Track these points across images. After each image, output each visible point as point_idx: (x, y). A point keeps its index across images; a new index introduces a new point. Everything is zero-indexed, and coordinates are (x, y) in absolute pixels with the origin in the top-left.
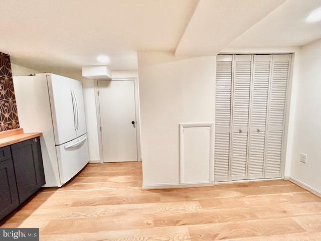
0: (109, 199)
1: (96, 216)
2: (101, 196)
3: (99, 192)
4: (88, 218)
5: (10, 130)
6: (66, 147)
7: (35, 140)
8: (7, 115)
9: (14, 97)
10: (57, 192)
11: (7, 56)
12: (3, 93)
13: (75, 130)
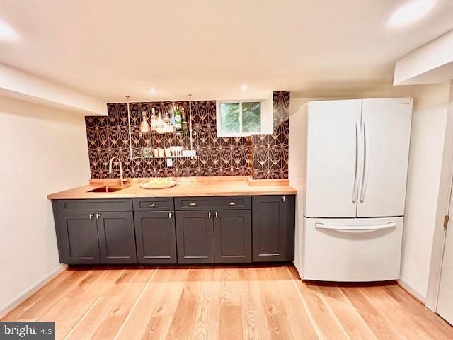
5: (275, 180)
6: (318, 225)
7: (284, 198)
8: (275, 163)
9: (287, 142)
10: (294, 281)
11: (287, 94)
12: (275, 137)
13: (354, 202)
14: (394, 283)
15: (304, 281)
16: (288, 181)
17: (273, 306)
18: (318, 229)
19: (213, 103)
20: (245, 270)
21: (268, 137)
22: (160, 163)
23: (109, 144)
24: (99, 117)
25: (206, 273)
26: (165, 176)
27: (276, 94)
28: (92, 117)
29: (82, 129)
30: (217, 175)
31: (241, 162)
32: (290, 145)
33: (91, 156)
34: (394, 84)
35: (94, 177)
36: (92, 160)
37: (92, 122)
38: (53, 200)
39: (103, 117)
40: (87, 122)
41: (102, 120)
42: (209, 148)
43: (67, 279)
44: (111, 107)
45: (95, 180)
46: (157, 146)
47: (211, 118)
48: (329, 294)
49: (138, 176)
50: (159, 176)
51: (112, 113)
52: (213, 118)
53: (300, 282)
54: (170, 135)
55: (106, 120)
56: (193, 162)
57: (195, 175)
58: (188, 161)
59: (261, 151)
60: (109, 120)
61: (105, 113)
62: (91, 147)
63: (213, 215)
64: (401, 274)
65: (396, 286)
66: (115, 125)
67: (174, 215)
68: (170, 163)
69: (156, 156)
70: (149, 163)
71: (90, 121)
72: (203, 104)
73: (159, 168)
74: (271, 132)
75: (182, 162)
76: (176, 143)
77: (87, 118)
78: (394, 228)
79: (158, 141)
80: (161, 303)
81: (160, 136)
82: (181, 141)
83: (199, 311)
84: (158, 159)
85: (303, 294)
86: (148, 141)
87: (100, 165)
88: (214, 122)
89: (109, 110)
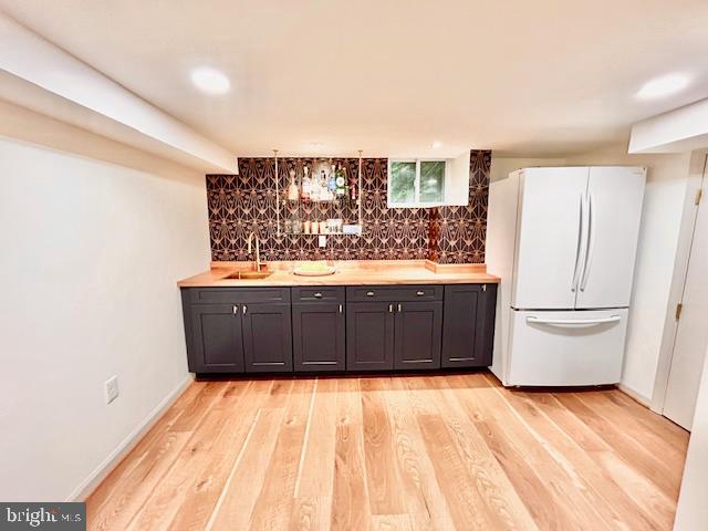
0: (534, 483)
1: (474, 473)
2: (531, 461)
3: (541, 454)
4: (462, 462)
5: (468, 265)
6: (530, 319)
7: (485, 287)
8: (469, 243)
9: (485, 216)
10: (495, 389)
11: (487, 154)
12: (470, 210)
13: (573, 290)
14: (613, 387)
15: (507, 388)
16: (485, 267)
17: (478, 413)
18: (529, 323)
19: (384, 162)
20: (431, 378)
21: (462, 210)
22: (309, 241)
23: (239, 213)
24: (226, 176)
25: (382, 382)
26: (315, 260)
27: (474, 154)
28: (216, 176)
29: (202, 193)
30: (385, 258)
31: (418, 242)
32: (488, 220)
33: (213, 230)
34: (629, 152)
35: (215, 259)
36: (213, 236)
37: (215, 183)
38: (182, 288)
39: (232, 176)
40: (208, 182)
41: (230, 181)
42: (377, 222)
43: (202, 391)
44: (243, 163)
45: (218, 264)
46: (306, 219)
47: (380, 183)
48: (540, 400)
49: (278, 258)
50: (308, 258)
51: (244, 171)
52: (384, 182)
53: (502, 389)
54: (325, 205)
55: (236, 180)
56: (354, 241)
57: (356, 258)
58: (347, 239)
59: (452, 228)
60: (240, 182)
61: (235, 171)
62: (213, 218)
63: (395, 309)
64: (622, 377)
65: (616, 391)
66: (248, 188)
67: (345, 308)
68: (323, 242)
69: (307, 232)
70: (294, 241)
71: (213, 181)
72: (370, 163)
73: (308, 247)
74: (466, 203)
75: (339, 241)
76: (332, 214)
77: (209, 177)
78: (617, 322)
79: (308, 212)
80: (341, 414)
81: (310, 204)
82: (339, 212)
83: (392, 420)
84: (307, 236)
85: (510, 400)
86: (294, 212)
87: (225, 243)
88: (384, 187)
89: (241, 167)
